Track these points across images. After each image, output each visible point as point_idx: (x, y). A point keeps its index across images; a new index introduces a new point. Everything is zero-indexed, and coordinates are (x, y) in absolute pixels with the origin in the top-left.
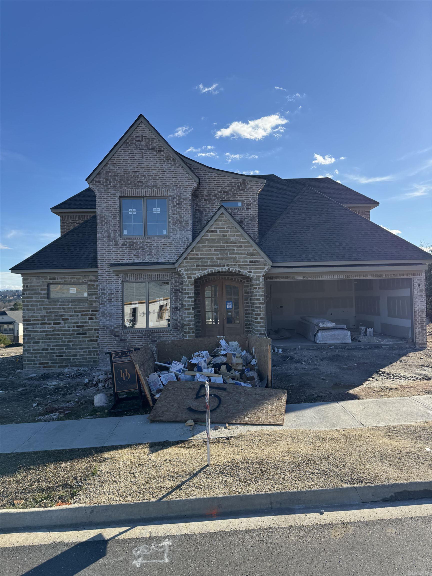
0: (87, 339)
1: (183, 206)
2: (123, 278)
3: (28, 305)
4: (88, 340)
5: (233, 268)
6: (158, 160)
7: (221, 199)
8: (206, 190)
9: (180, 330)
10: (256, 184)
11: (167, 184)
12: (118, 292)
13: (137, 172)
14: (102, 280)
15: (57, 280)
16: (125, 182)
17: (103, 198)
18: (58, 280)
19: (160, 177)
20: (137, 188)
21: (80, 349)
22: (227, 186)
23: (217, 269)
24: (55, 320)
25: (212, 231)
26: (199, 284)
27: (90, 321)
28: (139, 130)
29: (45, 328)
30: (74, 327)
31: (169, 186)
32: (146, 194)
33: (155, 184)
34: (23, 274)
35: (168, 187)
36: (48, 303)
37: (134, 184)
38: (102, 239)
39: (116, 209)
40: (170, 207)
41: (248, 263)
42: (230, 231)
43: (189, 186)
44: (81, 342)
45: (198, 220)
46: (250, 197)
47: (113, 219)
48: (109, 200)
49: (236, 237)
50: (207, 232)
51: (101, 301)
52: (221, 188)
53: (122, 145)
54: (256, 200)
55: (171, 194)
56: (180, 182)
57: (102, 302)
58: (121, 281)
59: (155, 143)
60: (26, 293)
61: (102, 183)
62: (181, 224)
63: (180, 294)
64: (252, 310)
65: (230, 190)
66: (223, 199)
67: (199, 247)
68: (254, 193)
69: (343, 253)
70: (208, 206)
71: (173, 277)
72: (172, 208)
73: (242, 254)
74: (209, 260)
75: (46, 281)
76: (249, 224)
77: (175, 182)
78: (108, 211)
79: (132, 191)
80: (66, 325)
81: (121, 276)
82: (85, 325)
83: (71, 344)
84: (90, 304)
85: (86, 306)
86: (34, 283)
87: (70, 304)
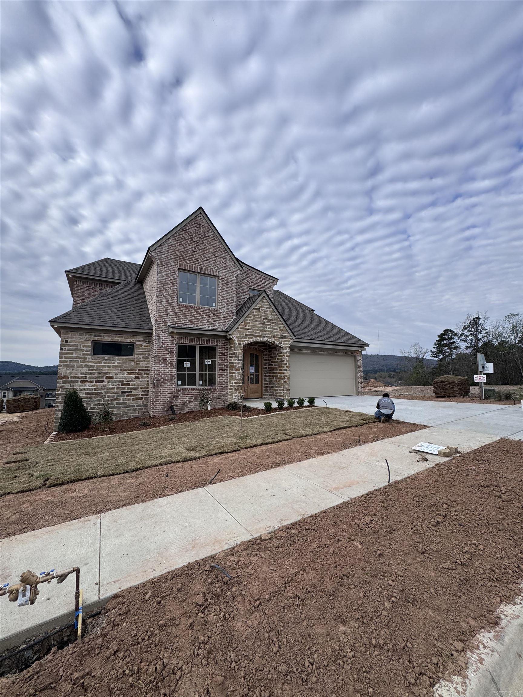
0: (131, 398)
1: (229, 286)
2: (178, 340)
3: (66, 362)
4: (133, 399)
5: (270, 339)
6: (212, 247)
7: (249, 287)
9: (224, 388)
10: (272, 282)
11: (218, 267)
13: (195, 251)
14: (158, 340)
16: (184, 257)
17: (164, 267)
18: (104, 337)
19: (213, 260)
20: (194, 265)
21: (124, 407)
22: (254, 279)
24: (98, 378)
27: (136, 380)
28: (198, 218)
29: (85, 386)
30: (119, 385)
32: (201, 271)
33: (209, 264)
35: (219, 269)
37: (192, 261)
38: (160, 303)
39: (176, 278)
40: (220, 286)
41: (280, 336)
42: (268, 310)
43: (235, 272)
44: (125, 401)
47: (171, 286)
48: (169, 270)
49: (272, 316)
50: (253, 309)
51: (156, 360)
52: (249, 279)
53: (184, 226)
55: (221, 275)
58: (176, 343)
59: (211, 232)
61: (163, 254)
62: (228, 300)
65: (256, 282)
66: (251, 288)
67: (247, 320)
68: (271, 288)
71: (220, 343)
73: (276, 329)
74: (254, 331)
75: (90, 338)
78: (168, 279)
79: (189, 266)
80: (110, 383)
81: (176, 338)
82: (131, 383)
83: (114, 402)
84: (137, 364)
85: (133, 364)
86: (76, 338)
87: (116, 363)
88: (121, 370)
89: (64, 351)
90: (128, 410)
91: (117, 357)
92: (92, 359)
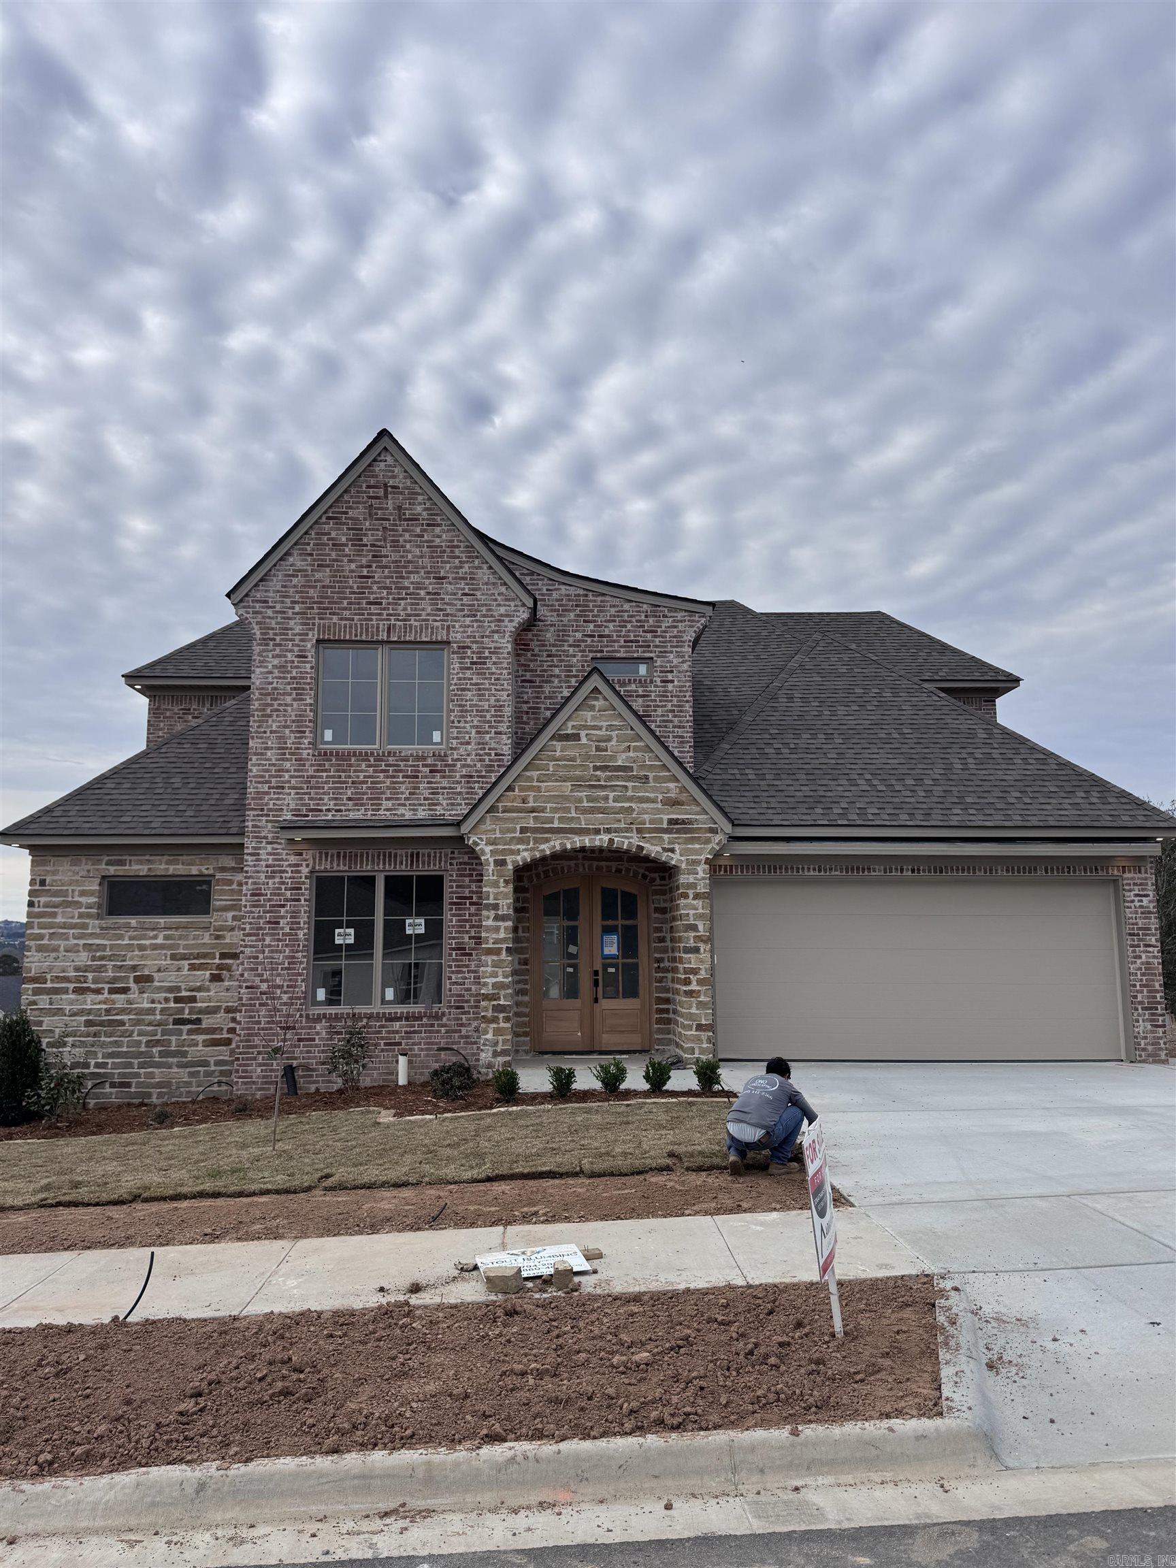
0: (201, 1038)
1: (488, 668)
2: (315, 863)
3: (41, 937)
4: (204, 1041)
5: (623, 837)
6: (425, 549)
7: (591, 655)
8: (552, 629)
9: (469, 1013)
10: (687, 618)
11: (449, 611)
12: (299, 900)
13: (368, 577)
14: (255, 866)
15: (127, 867)
16: (336, 603)
17: (271, 643)
18: (130, 865)
19: (429, 593)
20: (366, 620)
21: (180, 1066)
22: (609, 621)
23: (578, 841)
24: (114, 980)
25: (567, 737)
26: (526, 884)
27: (214, 986)
28: (377, 469)
29: (85, 1002)
30: (167, 1000)
31: (451, 615)
32: (389, 636)
33: (416, 609)
34: (33, 849)
35: (450, 618)
36: (98, 931)
37: (359, 609)
38: (262, 754)
39: (307, 673)
40: (455, 672)
41: (665, 826)
42: (614, 736)
43: (507, 616)
44: (183, 1046)
45: (530, 708)
46: (672, 652)
47: (294, 700)
48: (287, 651)
49: (631, 754)
50: (553, 738)
51: (248, 926)
52: (591, 626)
53: (331, 507)
54: (687, 658)
55: (459, 636)
56: (483, 605)
57: (251, 929)
58: (307, 870)
59: (420, 504)
60: (39, 902)
61: (270, 604)
62: (481, 716)
63: (473, 909)
64: (674, 960)
65: (618, 631)
66: (599, 655)
67: (530, 779)
68: (682, 642)
69: (924, 806)
70: (557, 671)
71: (454, 862)
72: (458, 673)
73: (648, 800)
74: (557, 816)
75: (98, 870)
76: (667, 721)
77: (470, 605)
78: (284, 678)
79: (351, 627)
80: (145, 995)
81: (308, 855)
82: (198, 995)
83: (154, 1050)
84: (218, 937)
85: (206, 940)
86: (64, 872)
87: (161, 936)
88: (173, 957)
89: (36, 910)
90: (191, 1074)
91: (162, 920)
92: (102, 928)
